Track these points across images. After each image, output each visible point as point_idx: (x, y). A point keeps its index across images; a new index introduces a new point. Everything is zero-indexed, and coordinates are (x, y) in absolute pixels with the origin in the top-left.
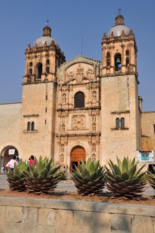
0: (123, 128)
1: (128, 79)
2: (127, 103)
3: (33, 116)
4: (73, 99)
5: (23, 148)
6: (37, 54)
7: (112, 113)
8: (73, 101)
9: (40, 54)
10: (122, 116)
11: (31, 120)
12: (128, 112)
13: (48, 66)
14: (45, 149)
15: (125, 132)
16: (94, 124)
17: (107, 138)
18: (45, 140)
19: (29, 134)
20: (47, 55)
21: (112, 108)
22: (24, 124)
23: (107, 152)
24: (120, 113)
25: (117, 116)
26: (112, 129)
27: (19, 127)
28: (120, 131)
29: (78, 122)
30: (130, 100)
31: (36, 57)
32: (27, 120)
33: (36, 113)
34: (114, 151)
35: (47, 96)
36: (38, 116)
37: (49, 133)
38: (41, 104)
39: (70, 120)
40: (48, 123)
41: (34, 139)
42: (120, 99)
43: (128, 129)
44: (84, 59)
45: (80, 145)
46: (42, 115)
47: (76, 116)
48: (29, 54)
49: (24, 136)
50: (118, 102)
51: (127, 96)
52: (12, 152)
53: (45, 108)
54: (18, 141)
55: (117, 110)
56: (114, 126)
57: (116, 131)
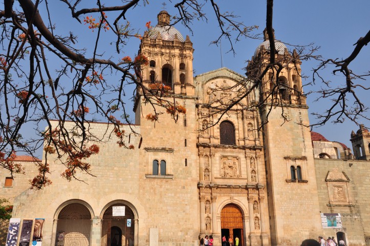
0: (301, 181)
1: (300, 113)
2: (302, 145)
3: (164, 150)
4: (219, 130)
5: (148, 206)
6: (163, 50)
7: (285, 158)
8: (219, 134)
9: (168, 51)
10: (298, 163)
11: (160, 156)
12: (304, 158)
13: (184, 73)
14: (188, 207)
15: (303, 185)
16: (253, 171)
17: (281, 193)
18: (187, 193)
19: (156, 180)
20: (182, 56)
21: (284, 151)
22: (147, 163)
23: (283, 214)
24: (296, 159)
25: (292, 163)
26: (287, 181)
27: (138, 167)
28: (296, 184)
29: (230, 167)
30: (306, 143)
31: (162, 54)
32: (151, 156)
33: (168, 147)
34: (293, 212)
35: (185, 121)
36: (171, 150)
37: (192, 180)
38: (177, 132)
39: (218, 162)
40: (191, 164)
41: (167, 189)
42: (293, 139)
43: (306, 182)
44: (231, 74)
45: (235, 202)
46: (179, 150)
47: (226, 157)
48: (150, 47)
49: (148, 184)
50: (291, 143)
51: (302, 136)
52: (119, 212)
53: (183, 139)
54: (137, 191)
55: (291, 154)
56: (290, 177)
57: (292, 183)
